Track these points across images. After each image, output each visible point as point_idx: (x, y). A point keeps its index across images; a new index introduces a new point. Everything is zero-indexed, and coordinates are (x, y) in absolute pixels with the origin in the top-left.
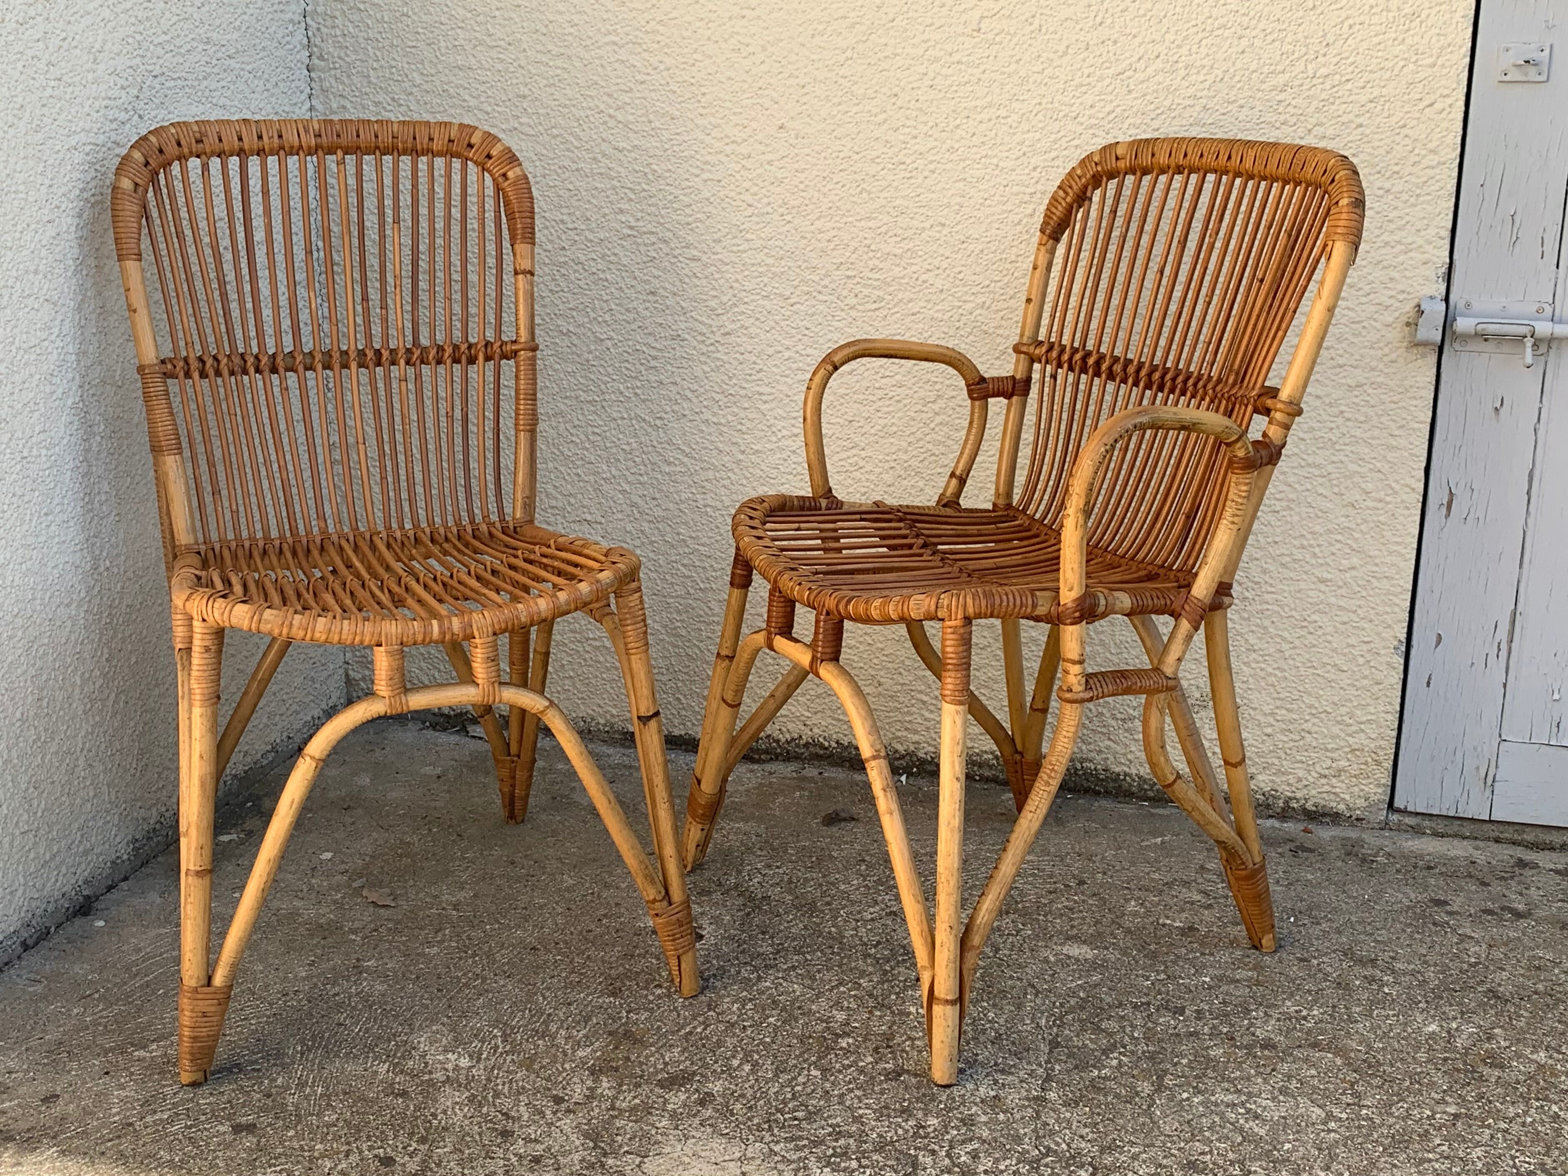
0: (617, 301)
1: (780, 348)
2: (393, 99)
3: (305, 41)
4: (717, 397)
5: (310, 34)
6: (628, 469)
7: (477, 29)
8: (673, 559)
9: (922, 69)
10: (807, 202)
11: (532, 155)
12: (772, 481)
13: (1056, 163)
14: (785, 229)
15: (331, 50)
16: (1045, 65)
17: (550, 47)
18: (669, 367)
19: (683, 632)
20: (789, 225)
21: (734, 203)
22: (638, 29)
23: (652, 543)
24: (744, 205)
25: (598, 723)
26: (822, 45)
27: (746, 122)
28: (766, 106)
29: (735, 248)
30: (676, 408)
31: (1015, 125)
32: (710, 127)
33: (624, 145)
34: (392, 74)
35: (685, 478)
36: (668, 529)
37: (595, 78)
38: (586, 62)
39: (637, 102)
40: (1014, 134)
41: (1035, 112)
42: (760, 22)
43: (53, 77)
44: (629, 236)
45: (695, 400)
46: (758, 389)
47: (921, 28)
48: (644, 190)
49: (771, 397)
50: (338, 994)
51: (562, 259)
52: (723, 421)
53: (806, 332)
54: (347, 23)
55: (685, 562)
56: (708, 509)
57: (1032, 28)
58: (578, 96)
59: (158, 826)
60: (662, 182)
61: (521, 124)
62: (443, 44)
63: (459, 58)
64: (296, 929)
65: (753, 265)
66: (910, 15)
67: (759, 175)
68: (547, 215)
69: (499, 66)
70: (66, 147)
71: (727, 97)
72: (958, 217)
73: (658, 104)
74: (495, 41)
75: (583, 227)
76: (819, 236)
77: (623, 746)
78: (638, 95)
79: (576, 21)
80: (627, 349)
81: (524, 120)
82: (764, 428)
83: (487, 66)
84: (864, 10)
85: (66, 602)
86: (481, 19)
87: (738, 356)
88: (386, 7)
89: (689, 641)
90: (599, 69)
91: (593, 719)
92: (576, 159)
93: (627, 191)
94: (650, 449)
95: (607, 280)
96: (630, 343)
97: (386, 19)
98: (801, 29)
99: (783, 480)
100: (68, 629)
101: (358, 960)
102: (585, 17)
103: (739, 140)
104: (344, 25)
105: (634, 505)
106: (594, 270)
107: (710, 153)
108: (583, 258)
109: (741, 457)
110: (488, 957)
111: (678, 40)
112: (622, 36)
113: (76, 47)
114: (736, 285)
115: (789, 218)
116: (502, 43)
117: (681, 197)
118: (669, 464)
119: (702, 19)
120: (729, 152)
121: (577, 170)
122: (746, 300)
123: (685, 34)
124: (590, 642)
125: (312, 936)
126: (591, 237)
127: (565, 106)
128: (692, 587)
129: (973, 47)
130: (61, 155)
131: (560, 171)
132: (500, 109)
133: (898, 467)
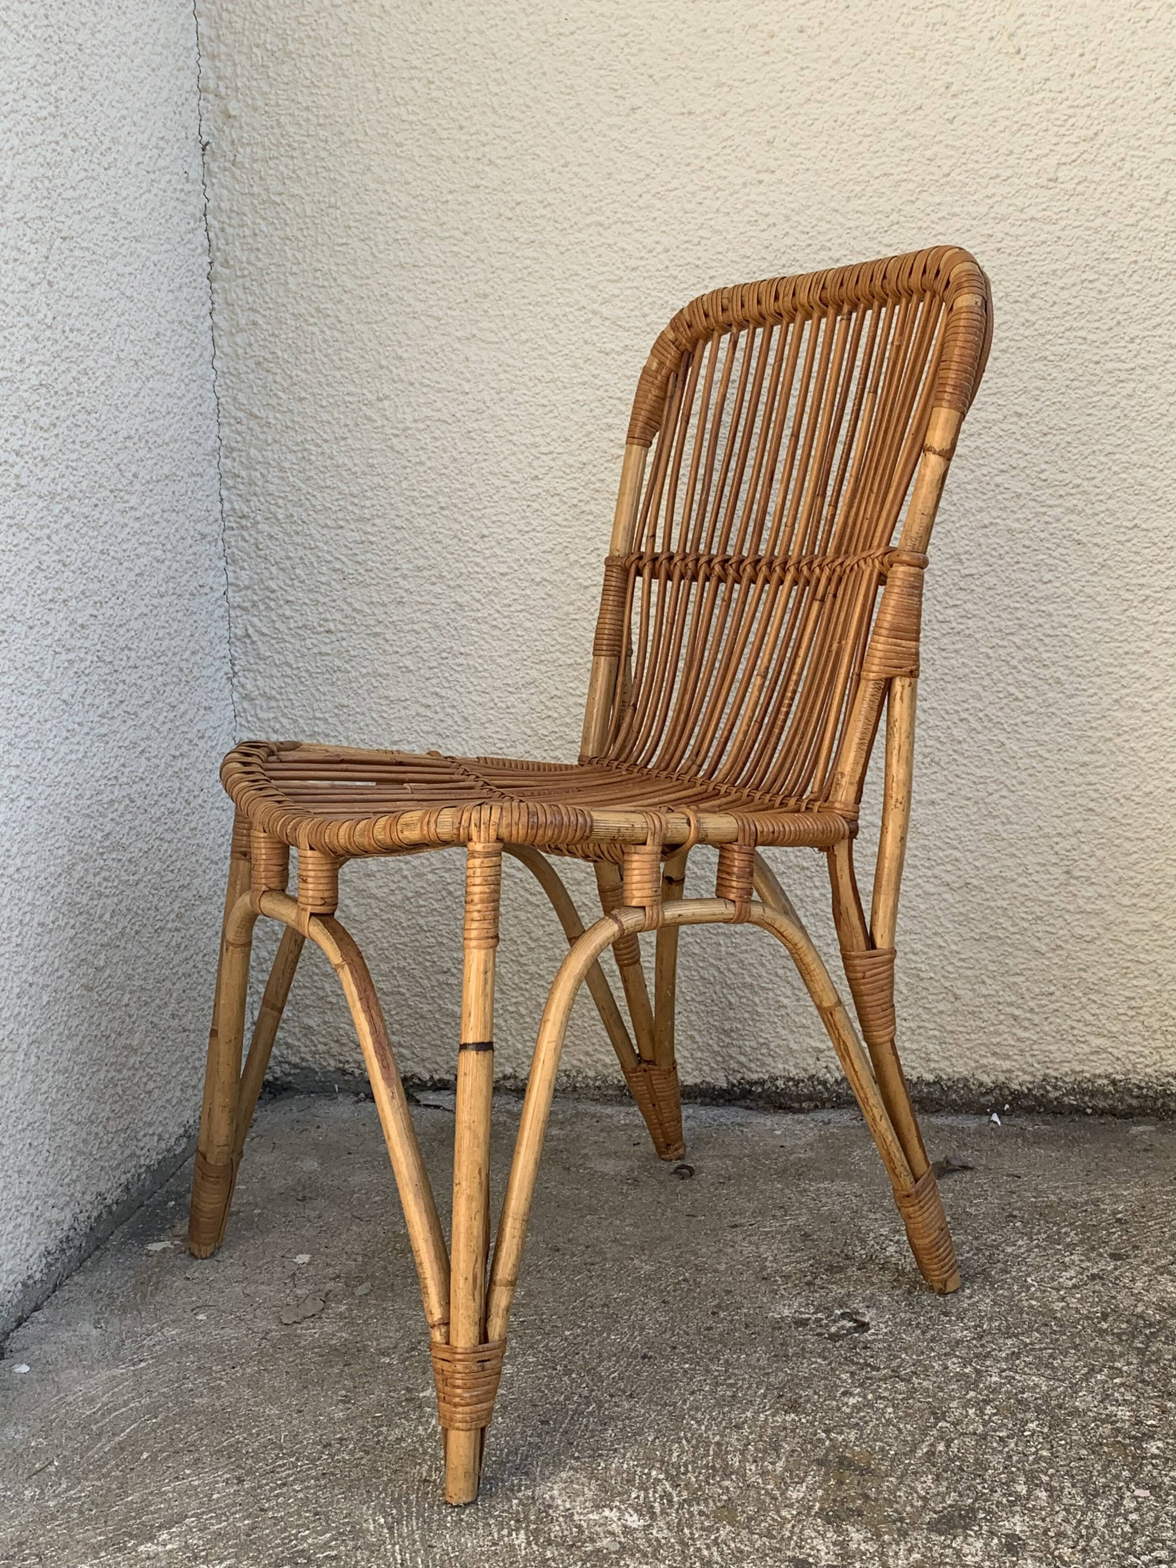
2: (318, 310)
5: (211, 235)
7: (425, 217)
9: (985, 231)
11: (495, 366)
13: (1159, 331)
15: (238, 253)
16: (1140, 216)
17: (517, 234)
19: (696, 950)
22: (628, 205)
25: (586, 1077)
26: (861, 208)
31: (1105, 289)
33: (612, 346)
34: (315, 278)
37: (574, 267)
38: (563, 249)
39: (628, 292)
40: (1104, 300)
41: (1130, 272)
42: (782, 187)
47: (984, 182)
50: (400, 1440)
51: (535, 491)
54: (258, 220)
57: (1122, 173)
58: (553, 290)
59: (72, 1233)
61: (480, 329)
62: (381, 238)
63: (401, 254)
64: (303, 1356)
66: (970, 166)
68: (514, 438)
69: (451, 261)
72: (1038, 405)
73: (654, 293)
74: (447, 230)
75: (560, 450)
77: (621, 1103)
78: (629, 284)
79: (550, 201)
81: (484, 324)
83: (437, 262)
84: (911, 164)
86: (430, 205)
88: (308, 198)
90: (580, 256)
91: (579, 1072)
92: (551, 368)
93: (616, 402)
95: (591, 513)
97: (309, 213)
98: (834, 192)
101: (408, 1390)
102: (561, 195)
104: (254, 223)
106: (575, 501)
108: (560, 489)
110: (589, 1372)
111: (679, 215)
112: (608, 214)
116: (456, 233)
119: (709, 188)
121: (552, 381)
123: (688, 207)
125: (330, 1364)
126: (571, 462)
127: (537, 304)
129: (1050, 200)
131: (531, 384)
132: (454, 313)
133: (970, 718)
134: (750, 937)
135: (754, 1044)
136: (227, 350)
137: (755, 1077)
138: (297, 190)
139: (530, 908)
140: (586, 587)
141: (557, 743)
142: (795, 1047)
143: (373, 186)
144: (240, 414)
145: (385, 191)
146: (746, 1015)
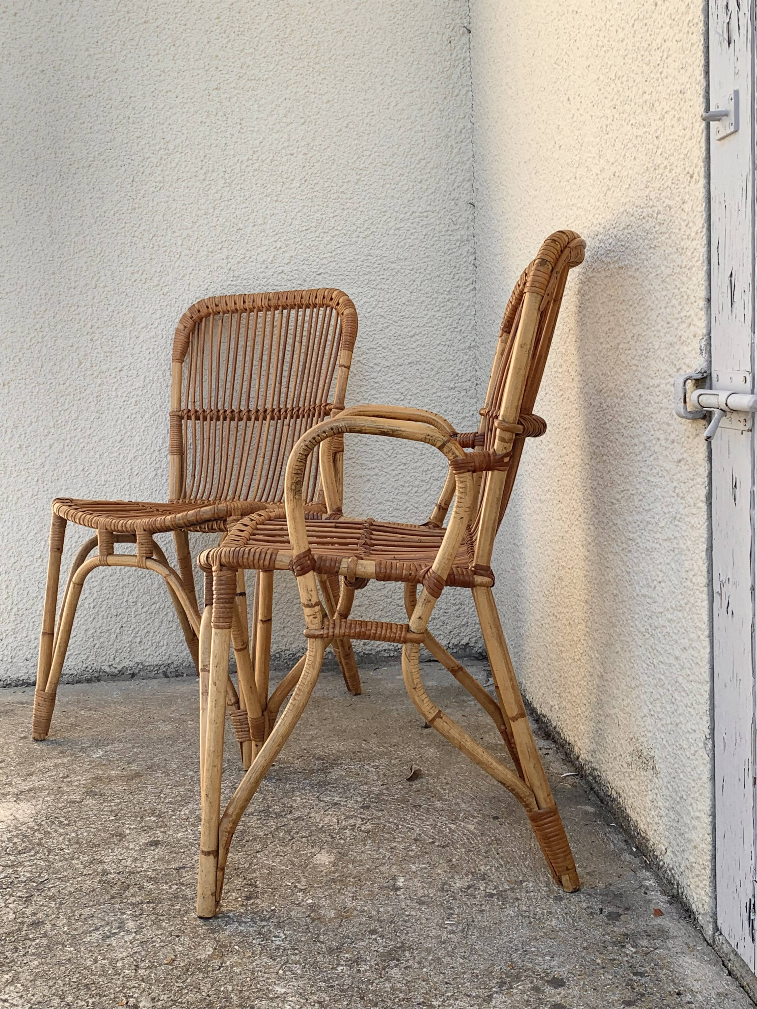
3: (472, 251)
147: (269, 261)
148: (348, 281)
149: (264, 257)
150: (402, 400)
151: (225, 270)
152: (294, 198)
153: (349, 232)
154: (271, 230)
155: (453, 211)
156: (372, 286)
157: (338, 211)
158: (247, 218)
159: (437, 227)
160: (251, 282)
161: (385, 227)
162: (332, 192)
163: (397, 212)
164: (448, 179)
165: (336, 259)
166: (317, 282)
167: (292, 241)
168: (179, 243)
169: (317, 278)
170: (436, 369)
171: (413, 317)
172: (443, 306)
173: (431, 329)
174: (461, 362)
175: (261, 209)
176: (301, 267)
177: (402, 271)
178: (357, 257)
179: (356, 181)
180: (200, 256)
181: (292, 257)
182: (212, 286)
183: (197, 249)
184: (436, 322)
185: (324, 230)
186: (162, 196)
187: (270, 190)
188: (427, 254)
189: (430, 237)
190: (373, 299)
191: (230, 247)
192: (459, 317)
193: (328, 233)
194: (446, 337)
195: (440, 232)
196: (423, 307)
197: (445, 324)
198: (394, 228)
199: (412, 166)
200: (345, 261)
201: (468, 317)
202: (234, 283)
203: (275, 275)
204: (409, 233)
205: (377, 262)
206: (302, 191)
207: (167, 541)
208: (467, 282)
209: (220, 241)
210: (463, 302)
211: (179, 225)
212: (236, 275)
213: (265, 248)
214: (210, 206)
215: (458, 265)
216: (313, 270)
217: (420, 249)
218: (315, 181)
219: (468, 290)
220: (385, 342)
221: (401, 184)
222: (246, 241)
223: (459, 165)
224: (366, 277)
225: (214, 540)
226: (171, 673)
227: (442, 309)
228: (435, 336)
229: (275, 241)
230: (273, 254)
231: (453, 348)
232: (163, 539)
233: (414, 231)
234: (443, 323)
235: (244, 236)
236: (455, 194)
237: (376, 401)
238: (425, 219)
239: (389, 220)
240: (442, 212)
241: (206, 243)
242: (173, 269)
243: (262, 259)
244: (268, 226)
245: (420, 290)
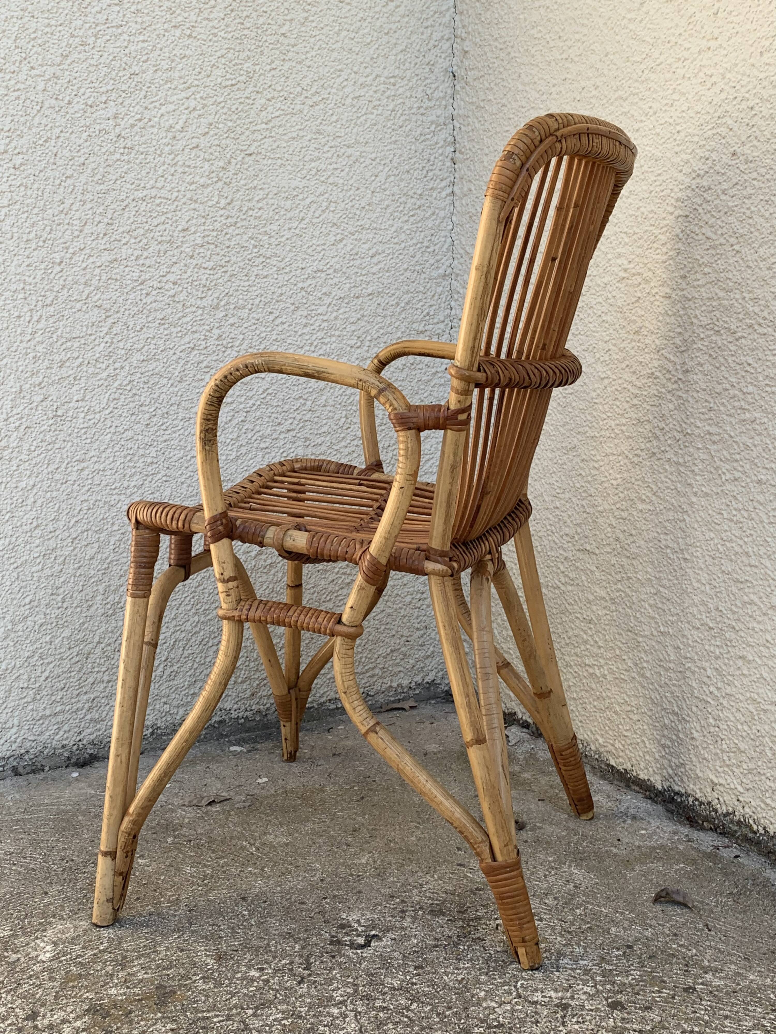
0: (614, 342)
1: (728, 386)
3: (451, 139)
4: (678, 436)
5: (455, 133)
6: (614, 504)
7: (542, 106)
8: (642, 597)
10: (753, 230)
12: (717, 527)
14: (735, 259)
15: (466, 144)
18: (645, 405)
19: (648, 675)
20: (738, 255)
21: (696, 238)
22: (637, 81)
23: (629, 578)
24: (704, 237)
27: (707, 154)
28: (723, 134)
29: (696, 283)
30: (648, 445)
32: (682, 164)
35: (652, 517)
36: (640, 567)
43: (122, 146)
44: (624, 278)
45: (662, 438)
46: (708, 428)
48: (635, 233)
49: (718, 438)
52: (681, 460)
53: (748, 368)
54: (475, 120)
55: (652, 602)
56: (669, 551)
60: (648, 223)
65: (709, 299)
67: (716, 206)
70: (132, 197)
71: (696, 132)
73: (647, 148)
76: (761, 264)
79: (598, 84)
80: (617, 387)
82: (712, 470)
85: (93, 528)
86: (545, 97)
87: (695, 395)
89: (652, 684)
91: (588, 745)
93: (623, 235)
94: (629, 485)
96: (620, 381)
99: (726, 527)
100: (94, 550)
102: (604, 78)
103: (702, 173)
105: (617, 539)
107: (681, 190)
109: (694, 499)
113: (153, 126)
114: (695, 321)
115: (737, 247)
117: (660, 236)
118: (643, 501)
119: (679, 59)
120: (694, 187)
122: (702, 336)
123: (668, 76)
124: (587, 668)
128: (656, 629)
130: (126, 203)
134: (679, 674)
135: (677, 761)
136: (459, 209)
137: (676, 788)
138: (491, 97)
139: (567, 614)
140: (603, 379)
141: (584, 495)
142: (700, 774)
143: (521, 87)
144: (462, 252)
145: (526, 91)
146: (674, 737)
147: (178, 127)
148: (289, 168)
149: (171, 122)
150: (358, 348)
151: (112, 136)
152: (215, 35)
153: (292, 96)
154: (182, 81)
155: (428, 81)
156: (322, 179)
157: (276, 62)
158: (145, 58)
159: (407, 101)
160: (150, 158)
161: (341, 93)
162: (268, 33)
163: (356, 73)
164: (422, 34)
165: (273, 134)
166: (246, 166)
167: (212, 101)
168: (41, 87)
169: (247, 159)
170: (403, 305)
171: (375, 229)
172: (413, 216)
173: (397, 247)
174: (433, 296)
175: (168, 46)
176: (224, 142)
177: (362, 160)
178: (301, 134)
179: (303, 21)
180: (72, 111)
181: (211, 124)
182: (91, 159)
183: (68, 98)
184: (403, 237)
185: (257, 89)
186: (13, 7)
187: (180, 19)
188: (393, 139)
189: (398, 115)
190: (322, 198)
191: (120, 100)
192: (433, 232)
193: (261, 93)
194: (416, 259)
195: (410, 108)
196: (387, 215)
197: (414, 241)
198: (352, 96)
199: (377, 9)
200: (286, 138)
201: (443, 233)
202: (126, 158)
203: (187, 151)
204: (371, 105)
205: (329, 144)
206: (227, 26)
207: (19, 562)
208: (443, 184)
209: (104, 89)
210: (437, 211)
211: (40, 57)
212: (129, 145)
213: (172, 107)
214: (90, 33)
215: (432, 158)
216: (241, 147)
217: (385, 130)
218: (245, 14)
219: (444, 194)
220: (338, 263)
221: (361, 32)
222: (143, 93)
223: (437, 15)
224: (313, 164)
225: (92, 558)
226: (24, 767)
227: (412, 219)
228: (401, 257)
229: (188, 98)
230: (184, 117)
231: (423, 276)
232: (12, 560)
233: (378, 103)
234: (412, 239)
235: (141, 85)
236: (430, 57)
237: (324, 347)
238: (392, 87)
239: (345, 83)
240: (414, 80)
241: (82, 91)
242: (30, 128)
243: (167, 125)
244: (177, 74)
245: (385, 190)
